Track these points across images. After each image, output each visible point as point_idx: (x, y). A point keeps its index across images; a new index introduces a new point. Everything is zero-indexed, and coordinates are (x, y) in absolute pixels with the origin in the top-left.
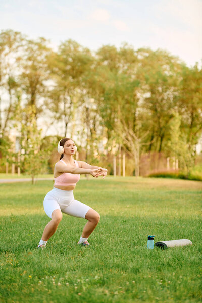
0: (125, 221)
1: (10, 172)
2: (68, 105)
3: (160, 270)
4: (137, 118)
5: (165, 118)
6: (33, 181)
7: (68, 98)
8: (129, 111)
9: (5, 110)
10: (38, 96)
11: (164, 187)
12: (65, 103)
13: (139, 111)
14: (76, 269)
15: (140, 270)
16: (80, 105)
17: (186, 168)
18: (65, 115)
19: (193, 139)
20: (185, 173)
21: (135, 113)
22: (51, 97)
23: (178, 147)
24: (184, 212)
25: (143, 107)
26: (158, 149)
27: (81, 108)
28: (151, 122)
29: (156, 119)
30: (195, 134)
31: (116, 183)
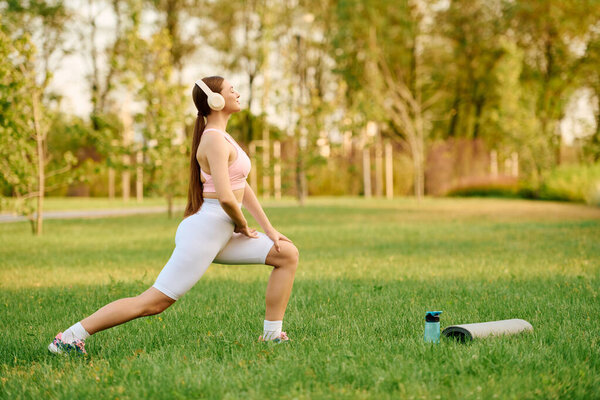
0: (380, 288)
1: (119, 194)
2: (253, 34)
3: (447, 384)
4: (419, 61)
5: (487, 58)
6: (170, 212)
7: (255, 18)
8: (399, 42)
9: (107, 50)
10: (182, 15)
11: (483, 217)
12: (247, 29)
13: (423, 43)
14: (248, 388)
15: (401, 385)
16: (283, 34)
17: (534, 173)
18: (249, 58)
19: (553, 104)
20: (534, 184)
21: (413, 50)
22: (213, 16)
23: (516, 124)
24: (523, 267)
25: (432, 33)
26: (470, 131)
27: (285, 41)
28: (452, 68)
29: (463, 60)
30: (558, 93)
31: (369, 212)
